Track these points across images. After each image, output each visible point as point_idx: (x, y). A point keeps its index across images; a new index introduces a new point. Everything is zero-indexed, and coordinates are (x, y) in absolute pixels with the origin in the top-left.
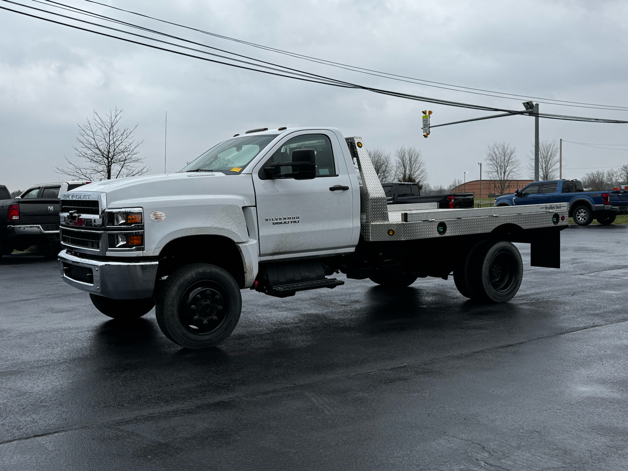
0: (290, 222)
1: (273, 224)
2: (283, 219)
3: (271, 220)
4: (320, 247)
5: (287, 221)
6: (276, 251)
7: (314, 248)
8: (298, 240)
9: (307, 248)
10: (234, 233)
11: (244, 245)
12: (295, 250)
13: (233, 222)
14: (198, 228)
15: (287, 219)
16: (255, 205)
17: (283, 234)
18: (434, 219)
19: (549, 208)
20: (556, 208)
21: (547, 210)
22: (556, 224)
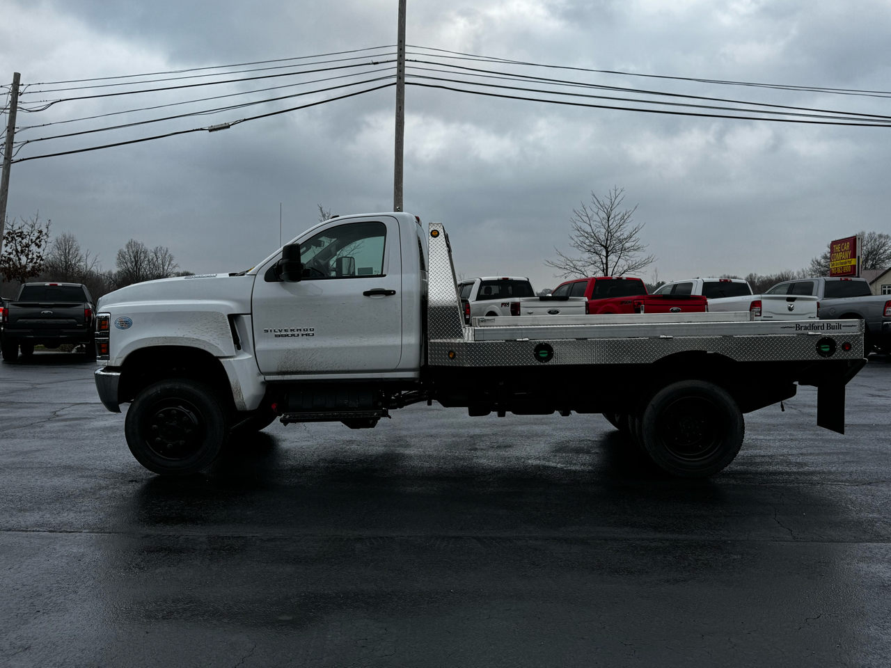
0: (300, 335)
1: (276, 336)
2: (289, 330)
3: (273, 331)
4: (350, 369)
5: (296, 333)
6: (283, 370)
7: (341, 369)
8: (313, 358)
9: (329, 369)
10: (213, 345)
11: (228, 360)
12: (310, 369)
13: (213, 332)
14: (165, 338)
15: (295, 330)
16: (250, 312)
17: (289, 350)
18: (527, 339)
19: (806, 328)
20: (825, 328)
21: (800, 332)
22: (825, 357)
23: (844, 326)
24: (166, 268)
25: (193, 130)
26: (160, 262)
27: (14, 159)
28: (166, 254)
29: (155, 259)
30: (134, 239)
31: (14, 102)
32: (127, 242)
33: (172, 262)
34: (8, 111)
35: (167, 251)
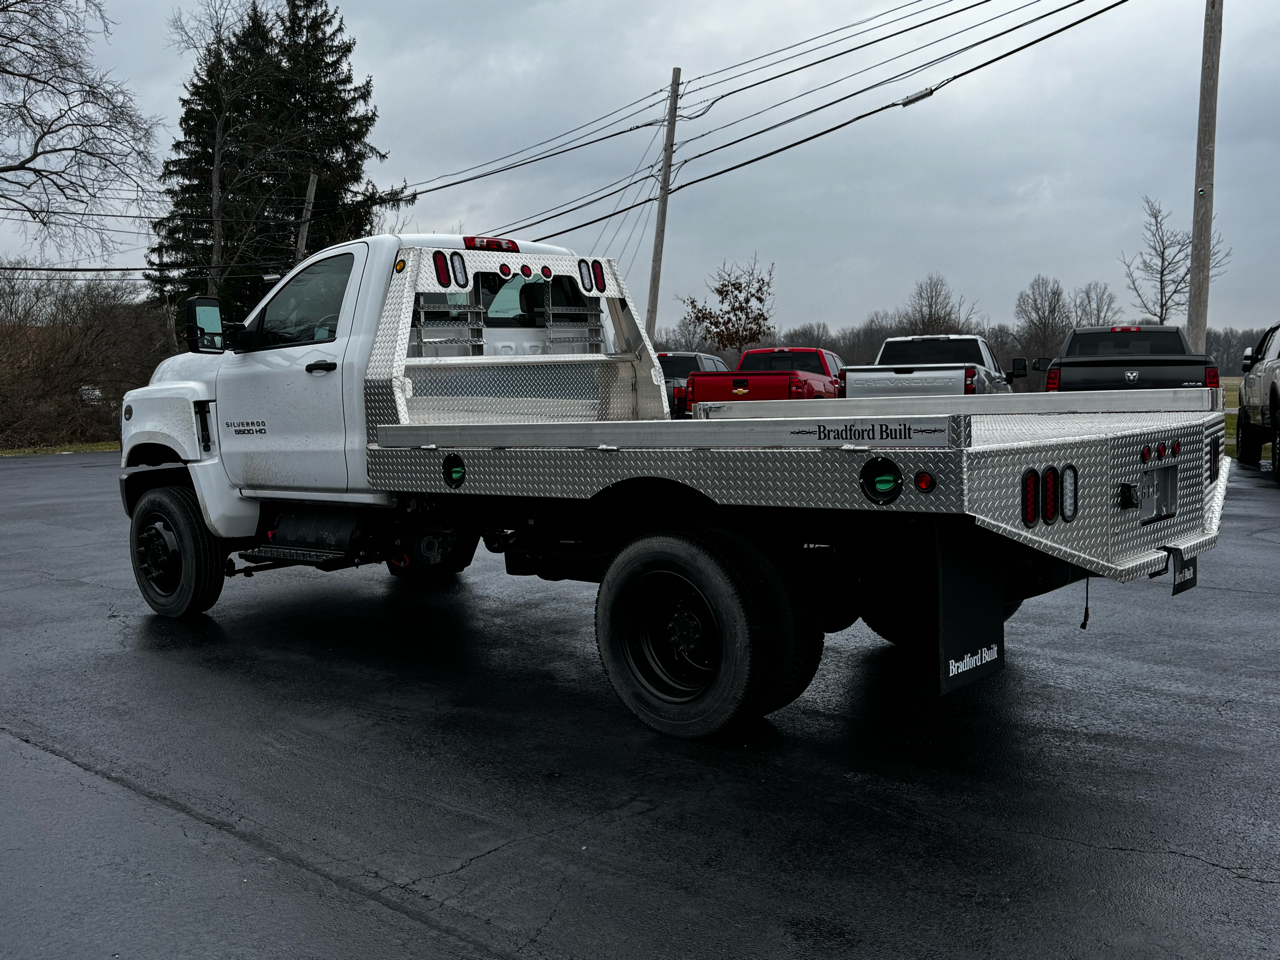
0: (255, 432)
1: (237, 431)
2: (245, 424)
3: (233, 424)
5: (251, 428)
13: (181, 427)
15: (250, 425)
16: (215, 398)
17: (247, 453)
18: (434, 446)
19: (839, 436)
20: (878, 435)
21: (826, 443)
22: (877, 503)
23: (917, 431)
24: (1102, 315)
25: (883, 109)
26: (1094, 306)
27: (673, 187)
28: (1103, 294)
29: (1086, 301)
30: (1043, 275)
31: (674, 109)
32: (1032, 280)
33: (1113, 306)
34: (666, 123)
35: (1105, 289)
